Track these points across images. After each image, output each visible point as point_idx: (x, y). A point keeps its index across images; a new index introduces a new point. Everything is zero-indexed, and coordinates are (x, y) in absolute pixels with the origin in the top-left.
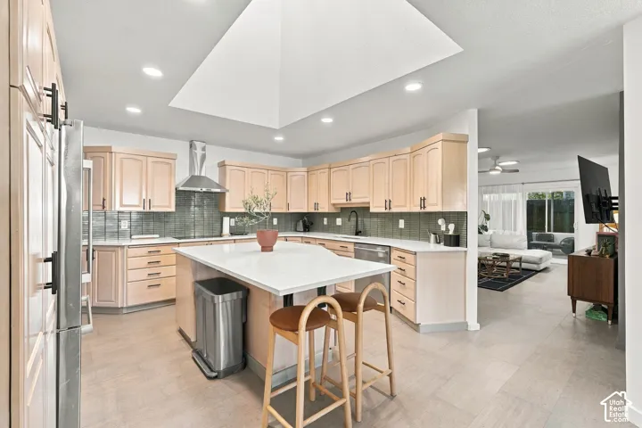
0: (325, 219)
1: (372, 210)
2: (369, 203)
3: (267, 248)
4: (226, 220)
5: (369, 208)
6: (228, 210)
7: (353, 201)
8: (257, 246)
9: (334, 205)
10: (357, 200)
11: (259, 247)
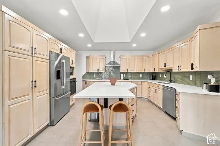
0: (160, 75)
1: (173, 71)
2: (172, 68)
3: (113, 84)
4: (122, 75)
5: (172, 70)
6: (121, 71)
7: (167, 67)
8: (110, 83)
9: (161, 69)
10: (168, 67)
11: (111, 84)
